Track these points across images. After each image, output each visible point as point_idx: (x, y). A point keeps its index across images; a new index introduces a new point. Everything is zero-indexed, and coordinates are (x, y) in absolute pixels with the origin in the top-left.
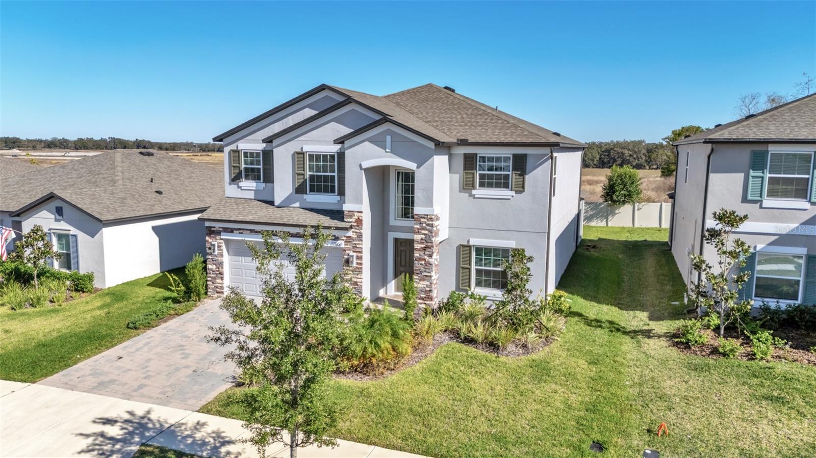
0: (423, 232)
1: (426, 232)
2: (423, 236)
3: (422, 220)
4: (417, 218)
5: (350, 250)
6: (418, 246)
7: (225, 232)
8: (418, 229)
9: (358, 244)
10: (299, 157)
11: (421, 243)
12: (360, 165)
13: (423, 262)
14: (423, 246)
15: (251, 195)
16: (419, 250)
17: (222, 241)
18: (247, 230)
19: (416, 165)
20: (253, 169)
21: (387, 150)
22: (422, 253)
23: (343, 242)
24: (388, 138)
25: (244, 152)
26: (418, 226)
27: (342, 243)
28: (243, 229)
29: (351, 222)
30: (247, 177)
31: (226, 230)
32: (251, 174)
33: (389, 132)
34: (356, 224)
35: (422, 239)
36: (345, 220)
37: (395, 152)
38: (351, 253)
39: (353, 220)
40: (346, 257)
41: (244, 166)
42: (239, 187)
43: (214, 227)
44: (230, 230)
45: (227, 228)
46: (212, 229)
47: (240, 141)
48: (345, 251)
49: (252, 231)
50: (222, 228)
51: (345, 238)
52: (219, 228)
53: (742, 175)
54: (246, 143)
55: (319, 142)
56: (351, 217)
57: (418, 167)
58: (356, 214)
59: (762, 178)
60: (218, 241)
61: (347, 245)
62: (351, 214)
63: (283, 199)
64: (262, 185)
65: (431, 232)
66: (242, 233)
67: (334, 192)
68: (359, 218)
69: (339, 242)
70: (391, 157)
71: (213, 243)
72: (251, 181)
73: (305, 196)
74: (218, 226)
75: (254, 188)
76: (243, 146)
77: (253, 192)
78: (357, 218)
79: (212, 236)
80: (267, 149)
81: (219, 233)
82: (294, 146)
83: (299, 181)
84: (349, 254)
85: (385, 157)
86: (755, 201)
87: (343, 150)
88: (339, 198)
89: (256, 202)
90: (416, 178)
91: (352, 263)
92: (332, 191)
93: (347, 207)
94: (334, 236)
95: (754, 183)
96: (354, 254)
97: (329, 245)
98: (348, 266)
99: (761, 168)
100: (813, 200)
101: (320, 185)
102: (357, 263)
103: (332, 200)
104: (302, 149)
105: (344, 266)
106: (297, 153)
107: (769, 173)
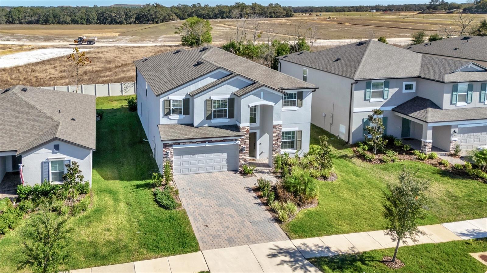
0: (277, 132)
2: (277, 134)
3: (277, 127)
4: (274, 126)
5: (243, 144)
6: (274, 139)
9: (247, 141)
10: (208, 102)
11: (276, 137)
12: (249, 106)
13: (277, 145)
14: (277, 138)
16: (275, 140)
17: (173, 150)
18: (188, 142)
19: (274, 103)
20: (177, 109)
21: (261, 98)
24: (262, 93)
25: (172, 101)
26: (275, 130)
27: (239, 142)
28: (186, 142)
29: (243, 132)
30: (173, 113)
31: (175, 144)
32: (176, 111)
33: (263, 90)
34: (246, 133)
36: (241, 131)
37: (265, 99)
38: (244, 146)
39: (245, 131)
41: (172, 107)
42: (169, 119)
43: (168, 143)
44: (178, 143)
47: (170, 95)
48: (240, 145)
49: (190, 142)
50: (173, 143)
51: (240, 140)
52: (171, 143)
53: (364, 91)
55: (219, 94)
57: (275, 104)
58: (246, 128)
59: (370, 91)
60: (171, 150)
61: (241, 142)
62: (244, 128)
63: (199, 123)
64: (183, 117)
66: (185, 144)
68: (247, 130)
70: (263, 101)
71: (167, 151)
73: (212, 120)
75: (178, 118)
76: (172, 97)
77: (177, 120)
79: (167, 148)
80: (186, 98)
81: (171, 146)
82: (206, 97)
83: (208, 113)
84: (242, 147)
85: (260, 101)
86: (368, 100)
87: (232, 97)
88: (229, 120)
89: (180, 125)
90: (274, 109)
91: (244, 150)
92: (225, 116)
93: (241, 125)
94: (235, 139)
95: (368, 93)
96: (245, 146)
97: (233, 144)
98: (242, 152)
99: (370, 88)
100: (385, 98)
101: (219, 114)
102: (246, 150)
103: (225, 121)
104: (210, 98)
105: (240, 152)
106: (208, 100)
107: (372, 89)
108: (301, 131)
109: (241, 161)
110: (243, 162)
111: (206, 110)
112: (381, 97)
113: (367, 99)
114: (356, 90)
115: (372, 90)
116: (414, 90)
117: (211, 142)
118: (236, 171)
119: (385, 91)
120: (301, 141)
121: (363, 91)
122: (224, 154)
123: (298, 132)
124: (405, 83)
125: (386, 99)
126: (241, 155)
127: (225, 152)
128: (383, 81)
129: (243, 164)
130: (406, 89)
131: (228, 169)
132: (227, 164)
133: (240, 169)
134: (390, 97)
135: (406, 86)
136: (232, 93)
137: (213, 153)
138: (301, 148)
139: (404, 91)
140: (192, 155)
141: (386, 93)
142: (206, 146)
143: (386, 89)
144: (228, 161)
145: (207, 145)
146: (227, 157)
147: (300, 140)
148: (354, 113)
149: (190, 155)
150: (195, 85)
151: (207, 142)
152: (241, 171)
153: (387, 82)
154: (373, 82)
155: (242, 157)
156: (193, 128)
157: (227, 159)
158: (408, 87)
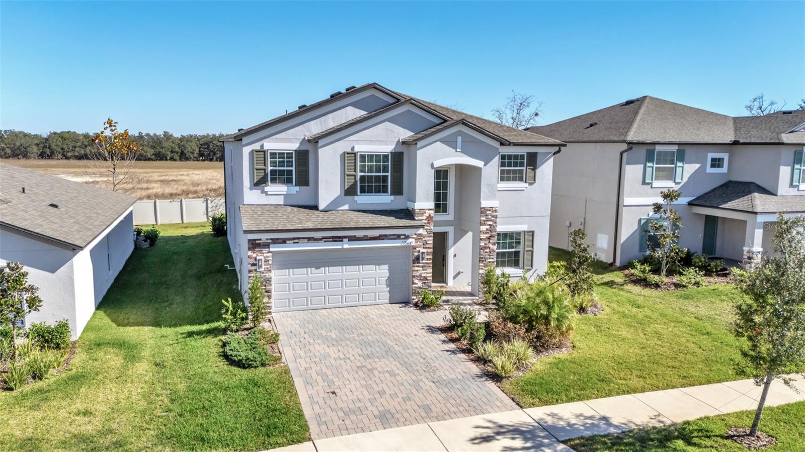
1: (491, 223)
2: (488, 227)
3: (488, 212)
4: (483, 211)
5: (420, 247)
6: (483, 236)
7: (274, 243)
8: (484, 221)
9: (428, 240)
10: (350, 157)
11: (487, 233)
12: (432, 165)
13: (488, 250)
14: (488, 235)
15: (280, 201)
16: (484, 240)
17: (270, 254)
18: (304, 238)
19: (483, 163)
20: (281, 173)
21: (458, 150)
22: (487, 242)
23: (414, 240)
24: (459, 139)
25: (270, 153)
26: (484, 218)
27: (412, 242)
28: (299, 238)
29: (422, 220)
30: (273, 180)
31: (275, 241)
32: (280, 177)
33: (460, 133)
34: (426, 221)
35: (487, 230)
36: (416, 218)
37: (464, 152)
38: (422, 250)
39: (424, 218)
40: (416, 254)
41: (270, 168)
42: (263, 192)
43: (260, 240)
44: (281, 241)
45: (277, 239)
46: (257, 242)
47: (266, 140)
48: (415, 248)
49: (309, 239)
50: (271, 239)
51: (415, 236)
52: (267, 239)
54: (273, 142)
55: (371, 142)
56: (422, 214)
57: (485, 165)
58: (427, 211)
59: (653, 168)
60: (265, 255)
61: (417, 242)
62: (422, 212)
63: (329, 203)
64: (295, 189)
65: (496, 223)
66: (298, 243)
67: (387, 192)
68: (430, 216)
69: (410, 240)
70: (461, 157)
71: (258, 258)
72: (280, 185)
73: (356, 198)
74: (264, 237)
75: (285, 193)
76: (271, 145)
77: (283, 196)
78: (428, 215)
79: (256, 250)
80: (301, 149)
81: (267, 245)
82: (343, 146)
83: (349, 182)
84: (419, 252)
85: (455, 156)
86: (648, 184)
87: (398, 150)
88: (392, 197)
89: (289, 208)
90: (482, 175)
91: (423, 259)
92: (385, 190)
93: (418, 206)
94: (404, 235)
95: (649, 170)
96: (425, 250)
97: (400, 245)
98: (419, 263)
99: (652, 161)
100: (677, 181)
101: (371, 185)
102: (427, 259)
103: (385, 200)
104: (353, 148)
105: (414, 263)
106: (348, 153)
107: (656, 164)
108: (533, 232)
109: (416, 281)
110: (420, 284)
111: (344, 175)
112: (671, 179)
113: (647, 181)
114: (628, 163)
115: (655, 166)
116: (724, 169)
117: (354, 240)
118: (406, 303)
119: (678, 168)
120: (532, 252)
121: (642, 166)
122: (382, 267)
123: (526, 234)
124: (711, 155)
125: (679, 183)
126: (416, 268)
127: (384, 264)
128: (675, 148)
129: (420, 288)
130: (713, 166)
131: (390, 300)
132: (388, 289)
133: (415, 299)
134: (685, 179)
135: (713, 160)
136: (399, 140)
137: (358, 265)
138: (532, 266)
139: (709, 170)
140: (313, 269)
141: (679, 170)
142: (343, 248)
143: (679, 164)
144: (391, 282)
145: (346, 245)
146: (388, 275)
147: (531, 249)
148: (624, 208)
149: (309, 269)
150: (321, 122)
151: (346, 240)
152: (417, 302)
153: (683, 150)
154: (658, 148)
155: (418, 274)
156: (315, 212)
157: (389, 278)
158: (716, 163)
